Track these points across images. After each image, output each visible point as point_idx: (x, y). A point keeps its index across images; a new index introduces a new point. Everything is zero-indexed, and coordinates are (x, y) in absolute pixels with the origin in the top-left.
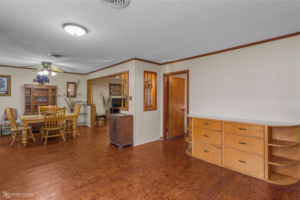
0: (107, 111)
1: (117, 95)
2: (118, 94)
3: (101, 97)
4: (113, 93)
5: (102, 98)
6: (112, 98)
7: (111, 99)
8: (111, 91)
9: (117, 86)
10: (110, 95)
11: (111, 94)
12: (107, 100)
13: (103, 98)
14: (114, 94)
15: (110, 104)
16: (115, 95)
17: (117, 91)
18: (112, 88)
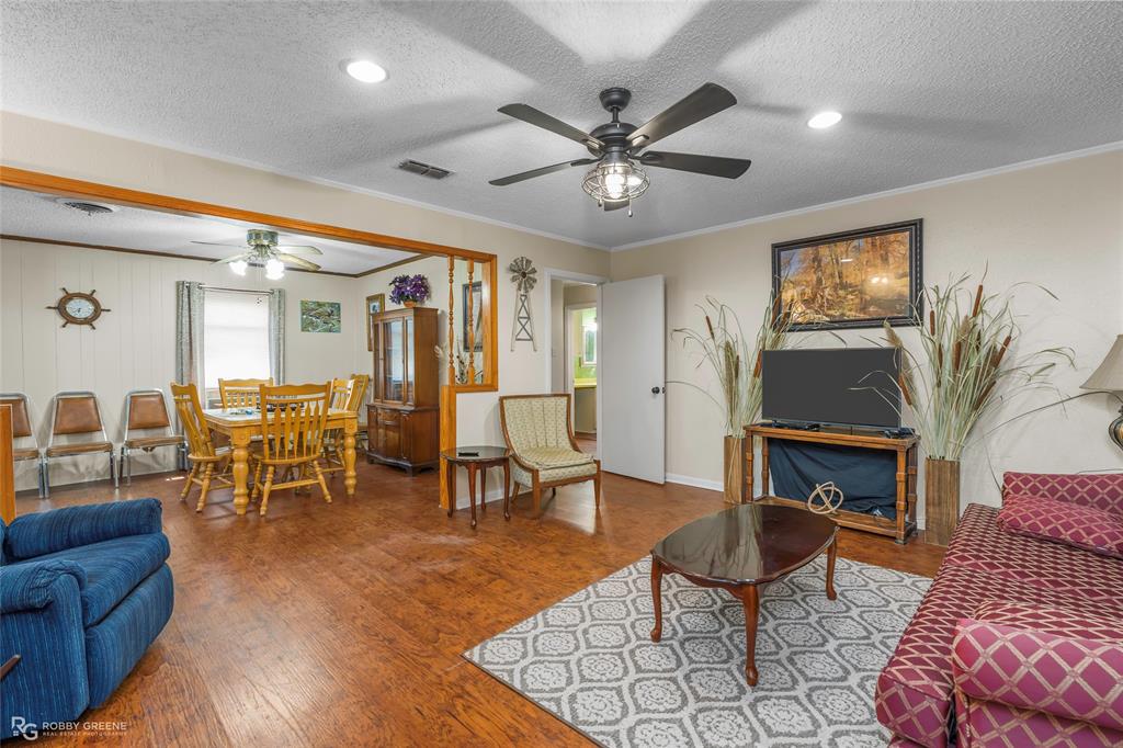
1: (837, 324)
2: (852, 314)
3: (711, 344)
8: (785, 296)
9: (842, 245)
17: (844, 286)
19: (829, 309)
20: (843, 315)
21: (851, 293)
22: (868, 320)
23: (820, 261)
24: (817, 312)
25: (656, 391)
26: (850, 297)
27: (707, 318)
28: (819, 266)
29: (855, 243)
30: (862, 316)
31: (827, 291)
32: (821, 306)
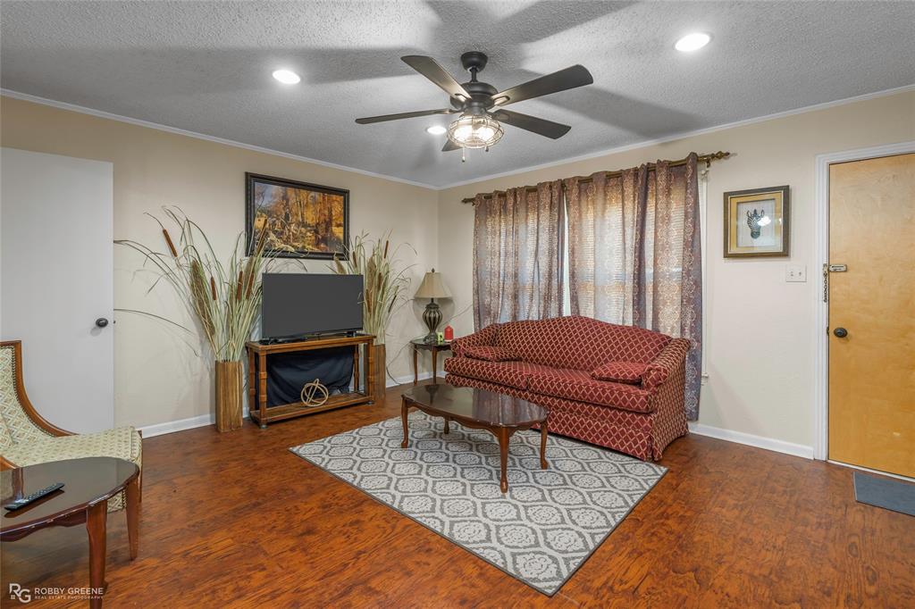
0: (220, 367)
1: (301, 254)
2: (309, 248)
3: (171, 262)
4: (272, 237)
5: (184, 277)
6: (265, 276)
7: (259, 280)
8: (259, 223)
9: (304, 193)
10: (249, 252)
11: (254, 243)
12: (223, 292)
13: (196, 270)
14: (279, 245)
15: (248, 319)
16: (284, 254)
17: (305, 225)
18: (261, 203)
19: (294, 241)
20: (304, 247)
21: (310, 231)
22: (320, 253)
23: (288, 201)
24: (285, 242)
25: (101, 324)
26: (308, 234)
27: (165, 232)
28: (287, 204)
29: (313, 194)
30: (316, 250)
31: (293, 226)
32: (288, 238)
